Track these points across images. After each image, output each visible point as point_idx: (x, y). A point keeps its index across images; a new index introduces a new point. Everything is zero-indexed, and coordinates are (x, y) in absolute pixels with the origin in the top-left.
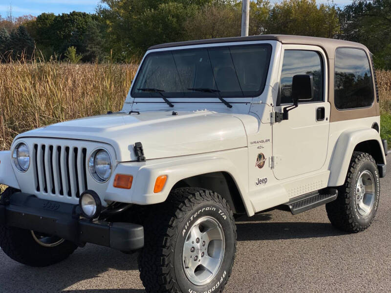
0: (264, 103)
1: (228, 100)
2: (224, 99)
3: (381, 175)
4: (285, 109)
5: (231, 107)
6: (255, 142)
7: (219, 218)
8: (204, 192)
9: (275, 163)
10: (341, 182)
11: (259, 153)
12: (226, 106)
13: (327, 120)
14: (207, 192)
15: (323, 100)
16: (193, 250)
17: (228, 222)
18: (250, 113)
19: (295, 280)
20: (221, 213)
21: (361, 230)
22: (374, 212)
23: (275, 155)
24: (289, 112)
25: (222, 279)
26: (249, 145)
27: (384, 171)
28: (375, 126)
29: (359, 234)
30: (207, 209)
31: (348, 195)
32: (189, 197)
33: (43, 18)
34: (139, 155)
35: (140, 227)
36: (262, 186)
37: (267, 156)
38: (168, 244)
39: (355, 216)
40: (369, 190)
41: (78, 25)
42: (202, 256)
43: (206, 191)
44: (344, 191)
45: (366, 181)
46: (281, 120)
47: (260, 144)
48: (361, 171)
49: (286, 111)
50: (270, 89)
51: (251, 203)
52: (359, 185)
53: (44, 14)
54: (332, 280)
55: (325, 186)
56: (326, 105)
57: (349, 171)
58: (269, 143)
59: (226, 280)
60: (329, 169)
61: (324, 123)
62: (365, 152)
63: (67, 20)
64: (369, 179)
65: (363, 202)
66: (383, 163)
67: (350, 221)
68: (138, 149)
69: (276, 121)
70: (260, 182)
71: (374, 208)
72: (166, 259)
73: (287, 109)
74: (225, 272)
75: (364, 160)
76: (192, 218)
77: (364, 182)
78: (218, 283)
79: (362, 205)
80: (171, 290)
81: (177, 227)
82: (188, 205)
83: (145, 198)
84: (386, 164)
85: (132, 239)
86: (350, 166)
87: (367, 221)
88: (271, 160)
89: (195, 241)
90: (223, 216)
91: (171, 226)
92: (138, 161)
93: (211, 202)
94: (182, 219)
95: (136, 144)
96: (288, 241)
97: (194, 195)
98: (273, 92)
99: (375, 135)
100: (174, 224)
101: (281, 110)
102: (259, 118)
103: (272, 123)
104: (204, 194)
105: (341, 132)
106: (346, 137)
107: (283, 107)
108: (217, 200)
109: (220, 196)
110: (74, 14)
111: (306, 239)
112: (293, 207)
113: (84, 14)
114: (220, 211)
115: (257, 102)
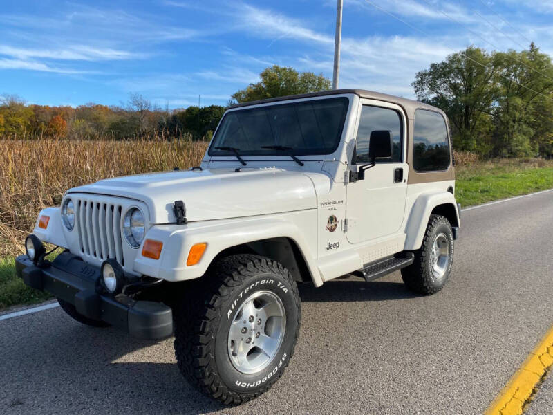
0: (338, 161)
1: (300, 158)
2: (297, 157)
3: (454, 238)
4: (361, 168)
5: (302, 165)
6: (326, 203)
7: (279, 292)
8: (260, 261)
9: (348, 226)
10: (417, 246)
11: (331, 215)
12: (297, 164)
13: (405, 181)
14: (264, 261)
15: (400, 161)
16: (245, 330)
17: (290, 296)
18: (322, 171)
19: (367, 357)
20: (281, 285)
21: (435, 292)
22: (447, 274)
23: (348, 218)
24: (366, 171)
25: (281, 363)
26: (319, 206)
27: (457, 234)
28: (450, 190)
29: (433, 296)
30: (263, 282)
31: (424, 259)
32: (239, 269)
33: (190, 110)
34: (179, 216)
35: (167, 309)
36: (333, 251)
37: (340, 218)
38: (207, 330)
39: (430, 279)
40: (443, 253)
41: (215, 115)
42: (257, 337)
43: (262, 260)
44: (420, 254)
45: (441, 243)
46: (356, 179)
47: (332, 206)
48: (437, 234)
49: (362, 170)
50: (346, 145)
51: (320, 271)
52: (434, 249)
53: (191, 107)
54: (408, 358)
55: (401, 249)
56: (405, 167)
57: (426, 235)
58: (343, 205)
59: (286, 363)
60: (406, 232)
61: (402, 185)
62: (442, 215)
63: (207, 112)
64: (444, 242)
65: (438, 264)
66: (457, 225)
67: (425, 285)
68: (178, 208)
69: (351, 181)
70: (331, 247)
71: (448, 269)
72: (204, 348)
73: (364, 168)
74: (285, 355)
75: (440, 222)
76: (241, 294)
77: (439, 245)
78: (276, 368)
79: (436, 267)
80: (212, 384)
81: (220, 307)
82: (236, 279)
83: (174, 273)
84: (460, 226)
85: (154, 327)
86: (427, 230)
87: (441, 283)
88: (343, 223)
89: (248, 320)
90: (284, 289)
91: (211, 307)
92: (177, 223)
93: (268, 274)
94: (227, 298)
95: (176, 202)
96: (361, 304)
97: (245, 265)
98: (347, 149)
99: (450, 198)
100: (216, 304)
101: (356, 169)
102: (332, 177)
103: (345, 183)
104: (259, 264)
105: (419, 194)
106: (423, 200)
107: (358, 166)
108: (276, 270)
109: (280, 266)
110: (212, 107)
111: (380, 302)
112: (367, 274)
113: (220, 108)
114: (280, 284)
115: (329, 160)
